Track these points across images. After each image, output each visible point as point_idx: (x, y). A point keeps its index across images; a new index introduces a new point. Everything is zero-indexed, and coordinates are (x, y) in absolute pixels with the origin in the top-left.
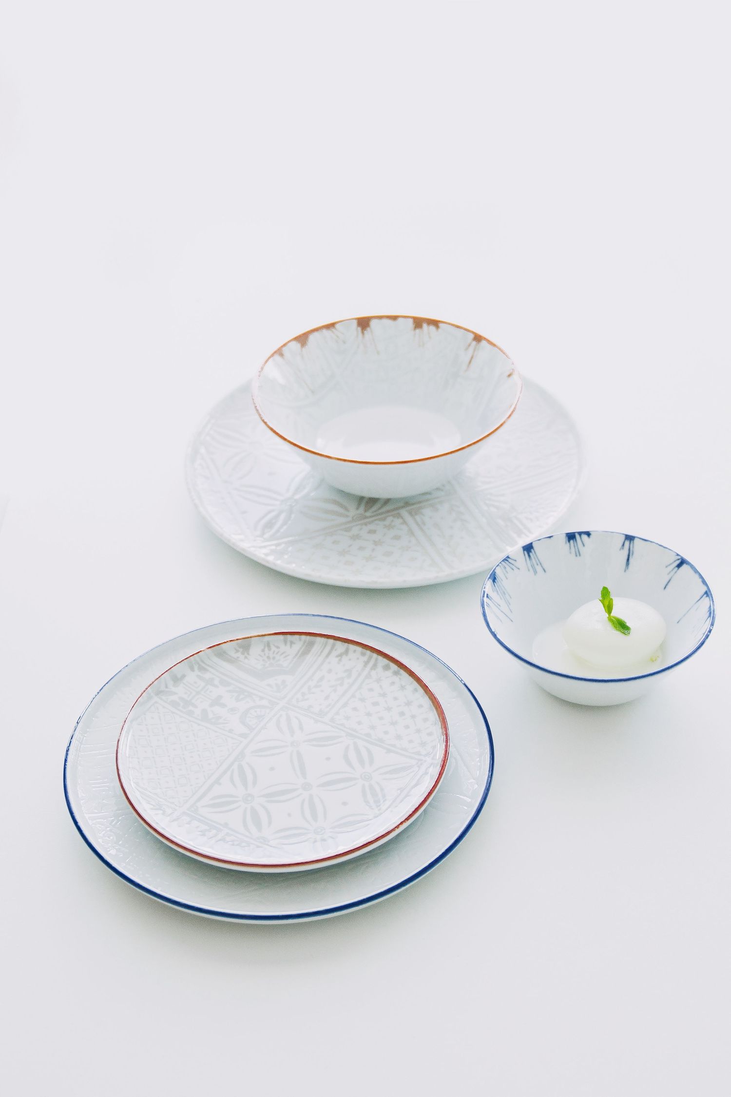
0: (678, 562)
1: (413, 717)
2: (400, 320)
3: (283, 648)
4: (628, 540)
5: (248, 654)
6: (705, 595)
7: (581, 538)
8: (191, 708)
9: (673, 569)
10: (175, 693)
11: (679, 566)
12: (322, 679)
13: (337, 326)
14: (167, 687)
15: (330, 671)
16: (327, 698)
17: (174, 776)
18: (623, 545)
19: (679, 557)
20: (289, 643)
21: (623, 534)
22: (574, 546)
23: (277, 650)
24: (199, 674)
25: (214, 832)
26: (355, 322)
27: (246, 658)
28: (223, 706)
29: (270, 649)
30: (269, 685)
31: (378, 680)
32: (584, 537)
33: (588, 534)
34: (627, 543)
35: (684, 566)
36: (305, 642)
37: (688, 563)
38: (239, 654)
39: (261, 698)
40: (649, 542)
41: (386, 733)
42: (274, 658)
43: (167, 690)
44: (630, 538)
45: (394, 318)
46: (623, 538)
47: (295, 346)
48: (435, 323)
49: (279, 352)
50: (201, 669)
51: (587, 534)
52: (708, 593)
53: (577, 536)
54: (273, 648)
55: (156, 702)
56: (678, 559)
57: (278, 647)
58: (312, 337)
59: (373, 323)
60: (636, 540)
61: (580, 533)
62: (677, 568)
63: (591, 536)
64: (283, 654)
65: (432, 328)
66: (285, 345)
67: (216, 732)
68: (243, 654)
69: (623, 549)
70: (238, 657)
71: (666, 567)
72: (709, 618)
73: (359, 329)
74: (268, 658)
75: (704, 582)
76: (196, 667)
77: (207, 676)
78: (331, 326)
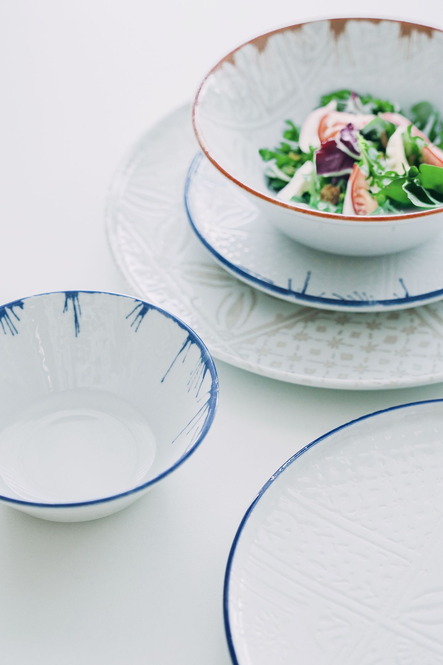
0: (140, 309)
2: (383, 24)
4: (70, 297)
6: (190, 342)
7: (13, 312)
9: (137, 317)
11: (143, 313)
13: (305, 28)
18: (66, 305)
19: (140, 303)
21: (63, 292)
22: (8, 324)
26: (326, 26)
32: (16, 309)
33: (20, 303)
34: (70, 302)
35: (150, 312)
37: (153, 307)
40: (97, 294)
44: (72, 295)
45: (377, 21)
46: (64, 295)
47: (251, 50)
48: (428, 31)
49: (230, 58)
51: (18, 305)
52: (192, 338)
53: (8, 311)
56: (140, 305)
58: (272, 42)
59: (350, 27)
60: (80, 295)
61: (10, 306)
62: (140, 317)
63: (24, 306)
65: (424, 37)
66: (238, 49)
69: (67, 310)
71: (127, 318)
72: (208, 371)
73: (333, 33)
75: (182, 326)
78: (297, 28)
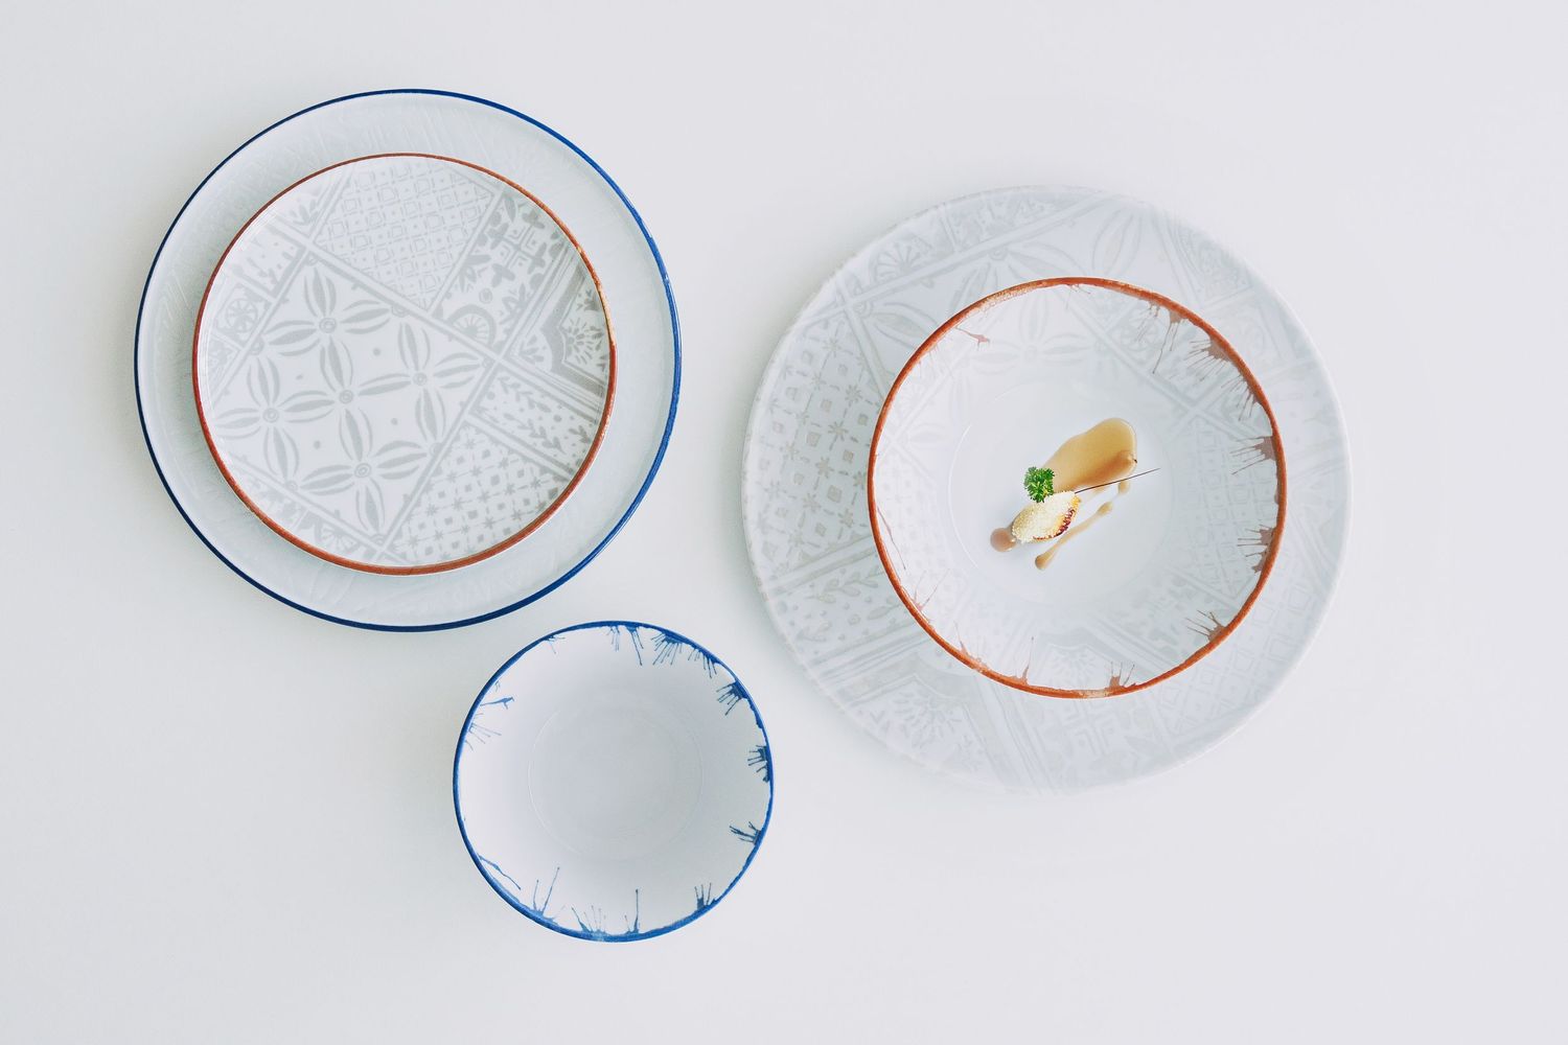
1: (466, 529)
3: (596, 355)
5: (586, 309)
8: (490, 241)
10: (512, 217)
12: (545, 409)
14: (520, 206)
15: (558, 419)
16: (509, 417)
17: (368, 230)
20: (600, 362)
23: (594, 346)
24: (548, 248)
25: (271, 287)
27: (581, 306)
28: (496, 282)
29: (595, 337)
30: (534, 340)
31: (536, 484)
36: (601, 382)
38: (585, 296)
39: (508, 332)
41: (442, 495)
42: (582, 343)
43: (516, 206)
50: (555, 251)
54: (597, 341)
55: (493, 195)
57: (598, 347)
64: (587, 354)
67: (447, 277)
68: (587, 301)
70: (580, 296)
74: (582, 336)
76: (557, 241)
77: (547, 258)
